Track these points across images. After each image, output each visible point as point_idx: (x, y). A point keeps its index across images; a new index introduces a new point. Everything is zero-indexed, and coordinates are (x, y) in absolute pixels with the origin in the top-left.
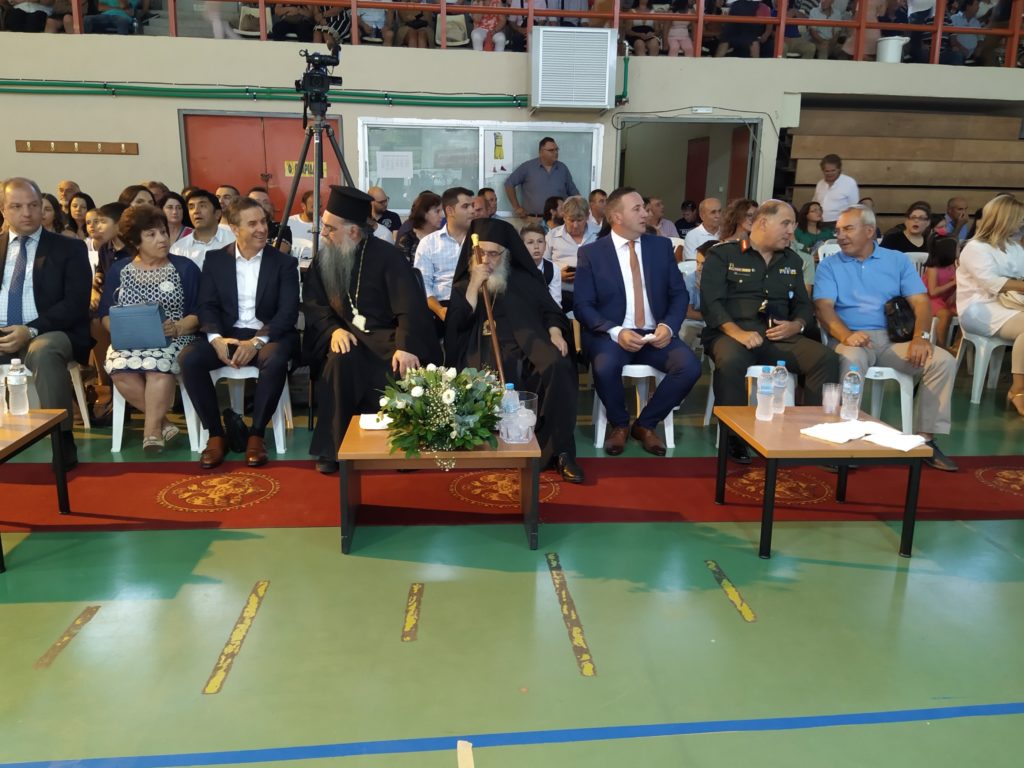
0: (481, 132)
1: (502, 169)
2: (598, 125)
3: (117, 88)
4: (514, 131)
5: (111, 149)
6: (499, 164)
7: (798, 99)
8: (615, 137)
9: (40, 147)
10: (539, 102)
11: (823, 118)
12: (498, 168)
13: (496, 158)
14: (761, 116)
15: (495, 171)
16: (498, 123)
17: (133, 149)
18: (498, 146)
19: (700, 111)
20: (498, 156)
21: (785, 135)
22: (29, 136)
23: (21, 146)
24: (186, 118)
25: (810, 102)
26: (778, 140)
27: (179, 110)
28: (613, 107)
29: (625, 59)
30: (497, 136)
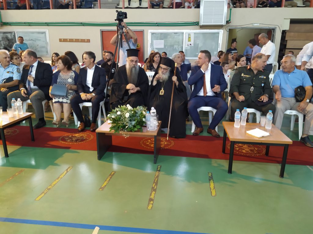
0: (184, 34)
1: (190, 45)
2: (221, 30)
3: (84, 24)
4: (194, 33)
5: (83, 41)
6: (189, 43)
7: (289, 21)
8: (227, 34)
9: (65, 40)
10: (202, 23)
11: (297, 27)
12: (189, 45)
13: (188, 41)
14: (276, 26)
15: (188, 45)
16: (189, 31)
17: (88, 41)
18: (189, 38)
19: (255, 25)
20: (189, 41)
21: (284, 32)
22: (63, 37)
23: (60, 40)
24: (102, 32)
25: (293, 22)
26: (281, 34)
27: (100, 30)
28: (225, 24)
29: (230, 9)
30: (189, 35)
